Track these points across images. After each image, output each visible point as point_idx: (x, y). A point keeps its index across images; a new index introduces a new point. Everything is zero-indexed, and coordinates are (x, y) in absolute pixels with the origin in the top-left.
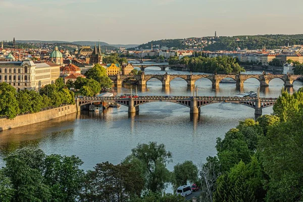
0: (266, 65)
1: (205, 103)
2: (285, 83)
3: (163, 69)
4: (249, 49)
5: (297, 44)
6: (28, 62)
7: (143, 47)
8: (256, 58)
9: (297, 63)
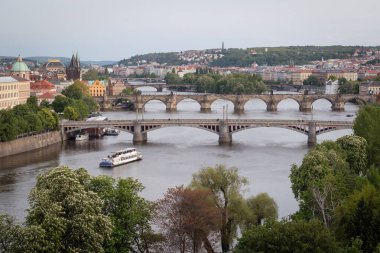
1: (238, 127)
2: (333, 105)
3: (160, 90)
4: (270, 64)
7: (124, 62)
9: (344, 80)
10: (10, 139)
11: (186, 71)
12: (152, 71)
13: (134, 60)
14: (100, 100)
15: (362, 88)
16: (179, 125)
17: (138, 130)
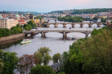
0: (92, 19)
1: (68, 32)
3: (56, 21)
4: (86, 14)
5: (103, 12)
6: (6, 19)
7: (49, 13)
8: (88, 17)
9: (103, 18)
10: (8, 36)
11: (63, 16)
12: (55, 16)
13: (52, 12)
14: (38, 24)
15: (106, 21)
16: (53, 32)
17: (43, 33)
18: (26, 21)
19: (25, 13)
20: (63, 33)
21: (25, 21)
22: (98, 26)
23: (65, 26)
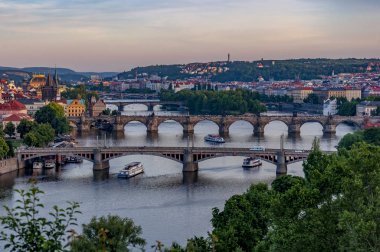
0: (300, 102)
1: (204, 156)
2: (324, 128)
3: (151, 108)
4: (277, 79)
5: (345, 72)
7: (123, 75)
8: (285, 92)
9: (344, 99)
11: (184, 86)
12: (149, 85)
13: (137, 71)
14: (77, 121)
15: (360, 109)
16: (141, 153)
17: (99, 158)
18: (28, 106)
19: (21, 74)
20: (182, 159)
21: (24, 108)
22: (327, 130)
23: (190, 128)
